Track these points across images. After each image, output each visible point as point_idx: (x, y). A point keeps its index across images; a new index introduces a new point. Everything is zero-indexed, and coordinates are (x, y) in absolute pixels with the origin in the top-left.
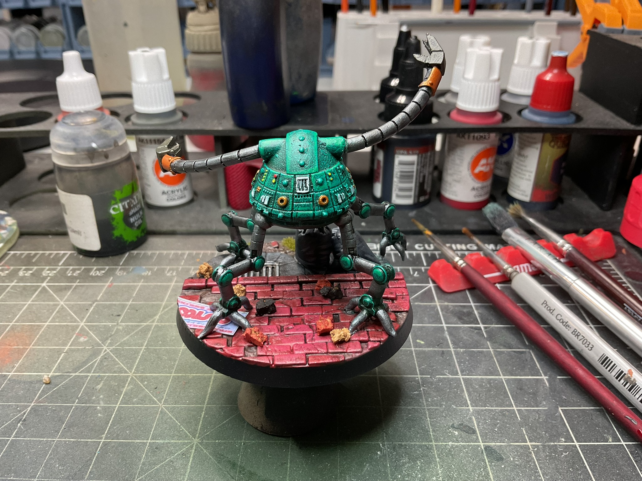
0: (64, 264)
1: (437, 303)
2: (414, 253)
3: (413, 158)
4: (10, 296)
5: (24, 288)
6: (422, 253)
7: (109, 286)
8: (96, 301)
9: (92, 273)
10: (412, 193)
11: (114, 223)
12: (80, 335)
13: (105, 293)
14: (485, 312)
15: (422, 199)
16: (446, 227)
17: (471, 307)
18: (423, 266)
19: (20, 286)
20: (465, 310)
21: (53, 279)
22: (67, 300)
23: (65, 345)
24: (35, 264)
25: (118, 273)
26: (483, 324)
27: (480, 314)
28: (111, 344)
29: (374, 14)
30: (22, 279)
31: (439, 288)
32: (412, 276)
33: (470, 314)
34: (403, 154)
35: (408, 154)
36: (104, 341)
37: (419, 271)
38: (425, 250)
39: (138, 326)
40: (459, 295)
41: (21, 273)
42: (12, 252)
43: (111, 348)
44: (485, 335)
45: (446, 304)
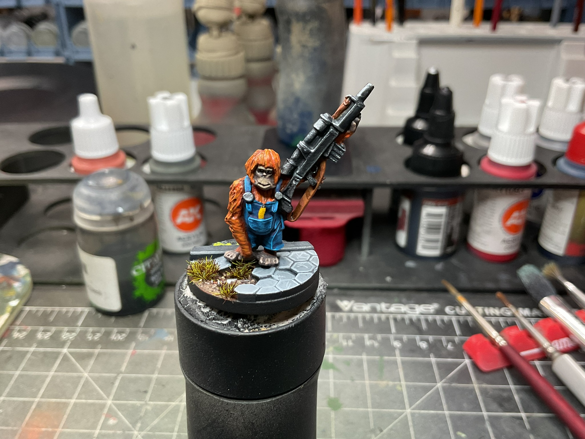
0: (82, 325)
1: (476, 385)
2: (446, 318)
3: (442, 210)
4: (32, 365)
5: (45, 354)
6: (454, 319)
7: (133, 354)
8: (121, 373)
9: (113, 337)
10: (439, 245)
11: (136, 284)
12: (109, 415)
13: (130, 363)
14: (526, 397)
15: (449, 250)
16: (476, 285)
17: (510, 390)
18: (457, 336)
19: (40, 353)
20: (505, 394)
21: (74, 344)
22: (91, 371)
23: (95, 428)
24: (53, 324)
25: (140, 337)
26: (526, 412)
27: (521, 399)
28: (141, 429)
29: (389, 28)
30: (41, 343)
31: (475, 366)
32: (446, 348)
33: (511, 399)
34: (431, 205)
35: (437, 205)
36: (134, 424)
37: (453, 342)
38: (457, 314)
39: (167, 406)
40: (497, 375)
41: (39, 336)
42: (28, 308)
43: (143, 433)
44: (528, 426)
45: (484, 385)
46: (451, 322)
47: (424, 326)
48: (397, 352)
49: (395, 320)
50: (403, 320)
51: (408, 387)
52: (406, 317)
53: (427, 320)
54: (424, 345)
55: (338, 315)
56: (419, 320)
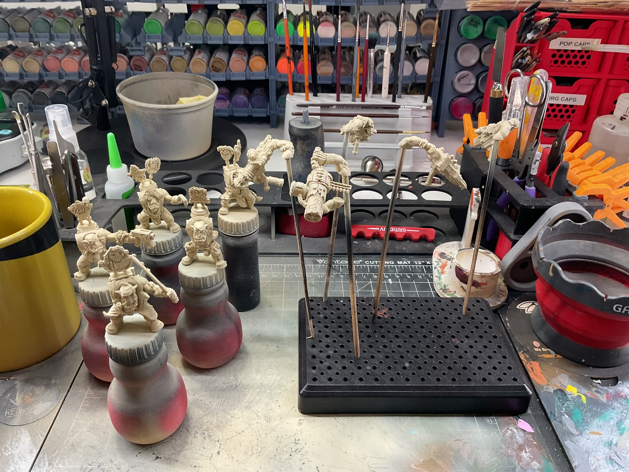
32: (363, 278)
38: (370, 264)
46: (366, 267)
48: (342, 280)
49: (342, 267)
50: (346, 266)
51: (344, 292)
53: (356, 267)
55: (316, 265)
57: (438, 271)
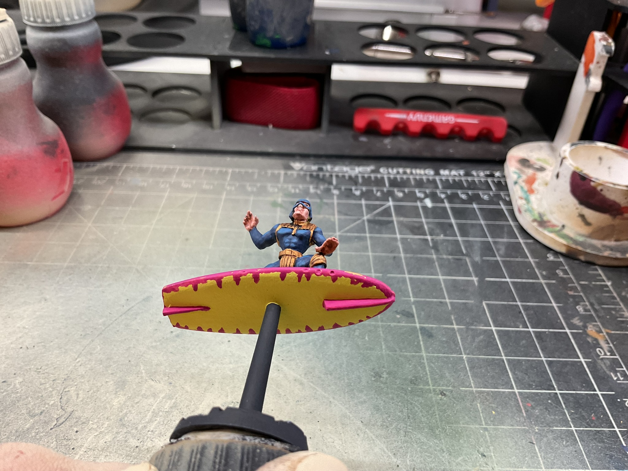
1: (394, 218)
2: (379, 176)
6: (386, 177)
7: (111, 194)
8: (101, 206)
9: (94, 182)
12: (88, 233)
13: (108, 200)
17: (422, 222)
18: (386, 187)
20: (416, 225)
22: (75, 204)
23: (76, 242)
25: (117, 183)
26: (431, 235)
27: (429, 229)
28: (116, 242)
32: (375, 195)
33: (421, 228)
36: (110, 239)
37: (382, 191)
38: (389, 173)
39: (139, 228)
40: (413, 212)
44: (431, 244)
45: (402, 219)
46: (383, 178)
47: (360, 180)
48: (335, 197)
49: (337, 176)
50: (344, 176)
51: (339, 219)
52: (347, 175)
53: (363, 177)
54: (358, 193)
55: (289, 172)
56: (357, 177)
57: (522, 188)
